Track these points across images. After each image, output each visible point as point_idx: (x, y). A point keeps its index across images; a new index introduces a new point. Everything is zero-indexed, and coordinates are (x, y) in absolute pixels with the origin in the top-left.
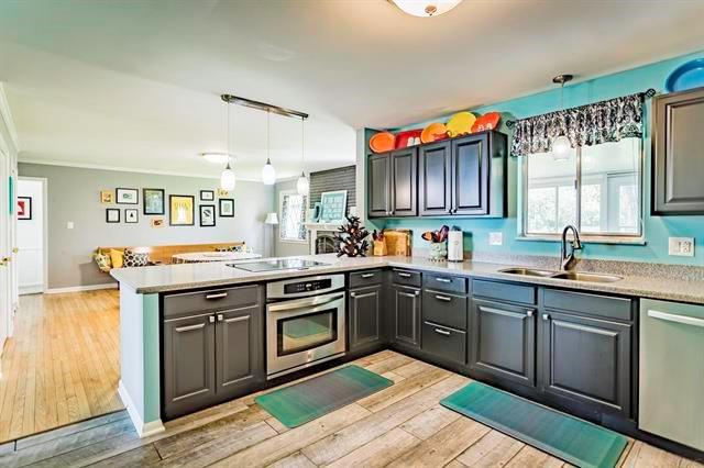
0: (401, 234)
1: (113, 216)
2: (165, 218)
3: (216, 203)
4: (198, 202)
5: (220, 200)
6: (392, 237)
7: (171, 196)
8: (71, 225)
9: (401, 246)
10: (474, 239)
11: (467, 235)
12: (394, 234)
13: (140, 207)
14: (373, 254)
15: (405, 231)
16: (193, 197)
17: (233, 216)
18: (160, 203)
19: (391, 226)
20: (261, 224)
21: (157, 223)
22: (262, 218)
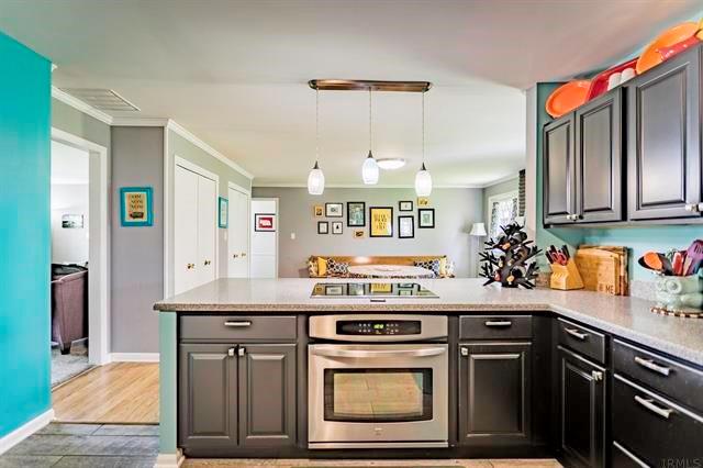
0: (607, 254)
1: (323, 228)
2: (366, 230)
3: (415, 213)
4: (397, 213)
5: (420, 210)
6: (590, 259)
7: (371, 208)
8: (293, 236)
9: (608, 275)
12: (595, 253)
13: (345, 219)
14: (548, 286)
15: (614, 250)
16: (392, 208)
17: (433, 227)
18: (360, 214)
19: (594, 239)
20: (465, 236)
21: (359, 234)
22: (467, 229)
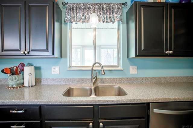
10: (42, 71)
11: (37, 69)
